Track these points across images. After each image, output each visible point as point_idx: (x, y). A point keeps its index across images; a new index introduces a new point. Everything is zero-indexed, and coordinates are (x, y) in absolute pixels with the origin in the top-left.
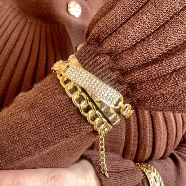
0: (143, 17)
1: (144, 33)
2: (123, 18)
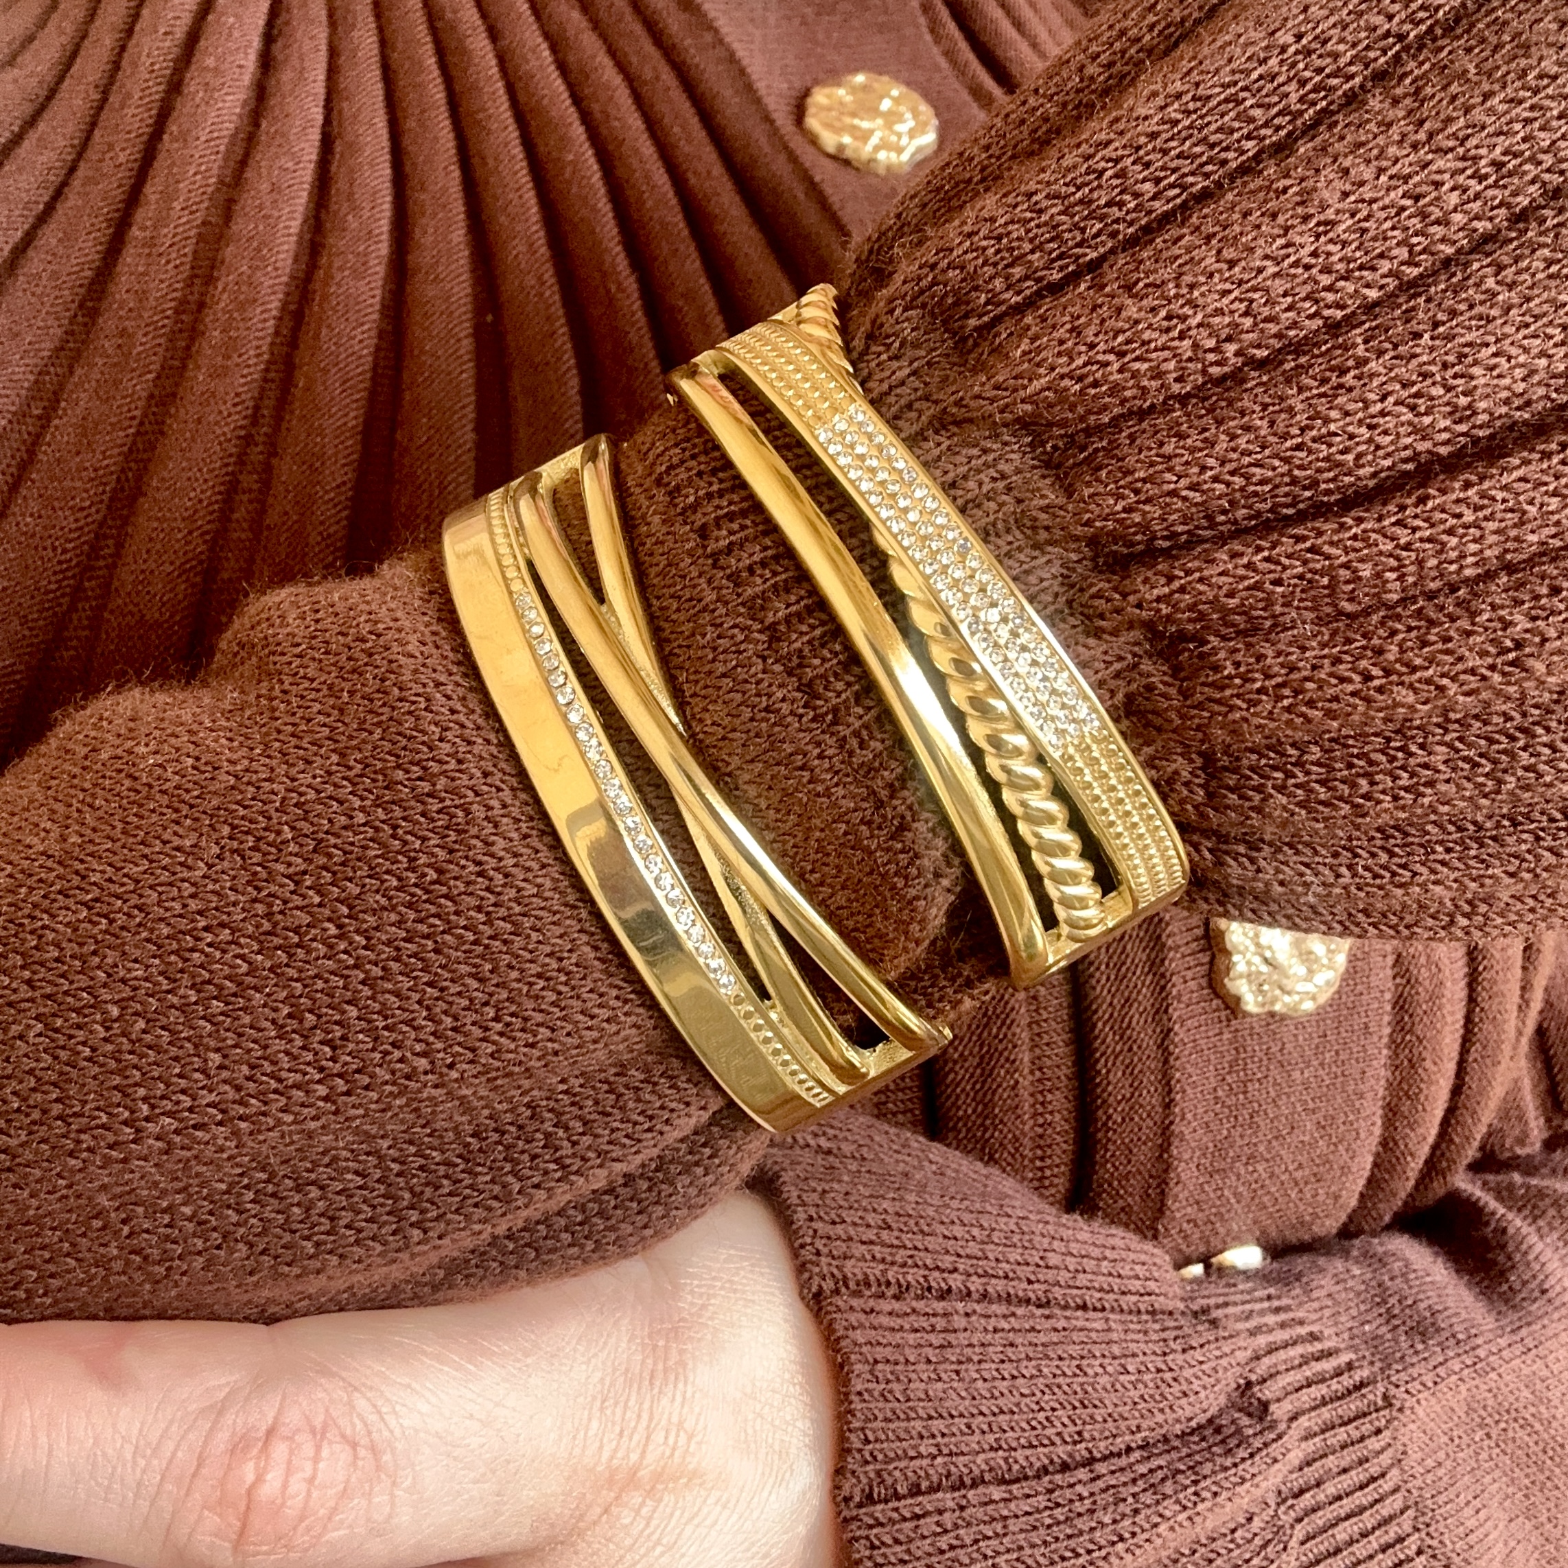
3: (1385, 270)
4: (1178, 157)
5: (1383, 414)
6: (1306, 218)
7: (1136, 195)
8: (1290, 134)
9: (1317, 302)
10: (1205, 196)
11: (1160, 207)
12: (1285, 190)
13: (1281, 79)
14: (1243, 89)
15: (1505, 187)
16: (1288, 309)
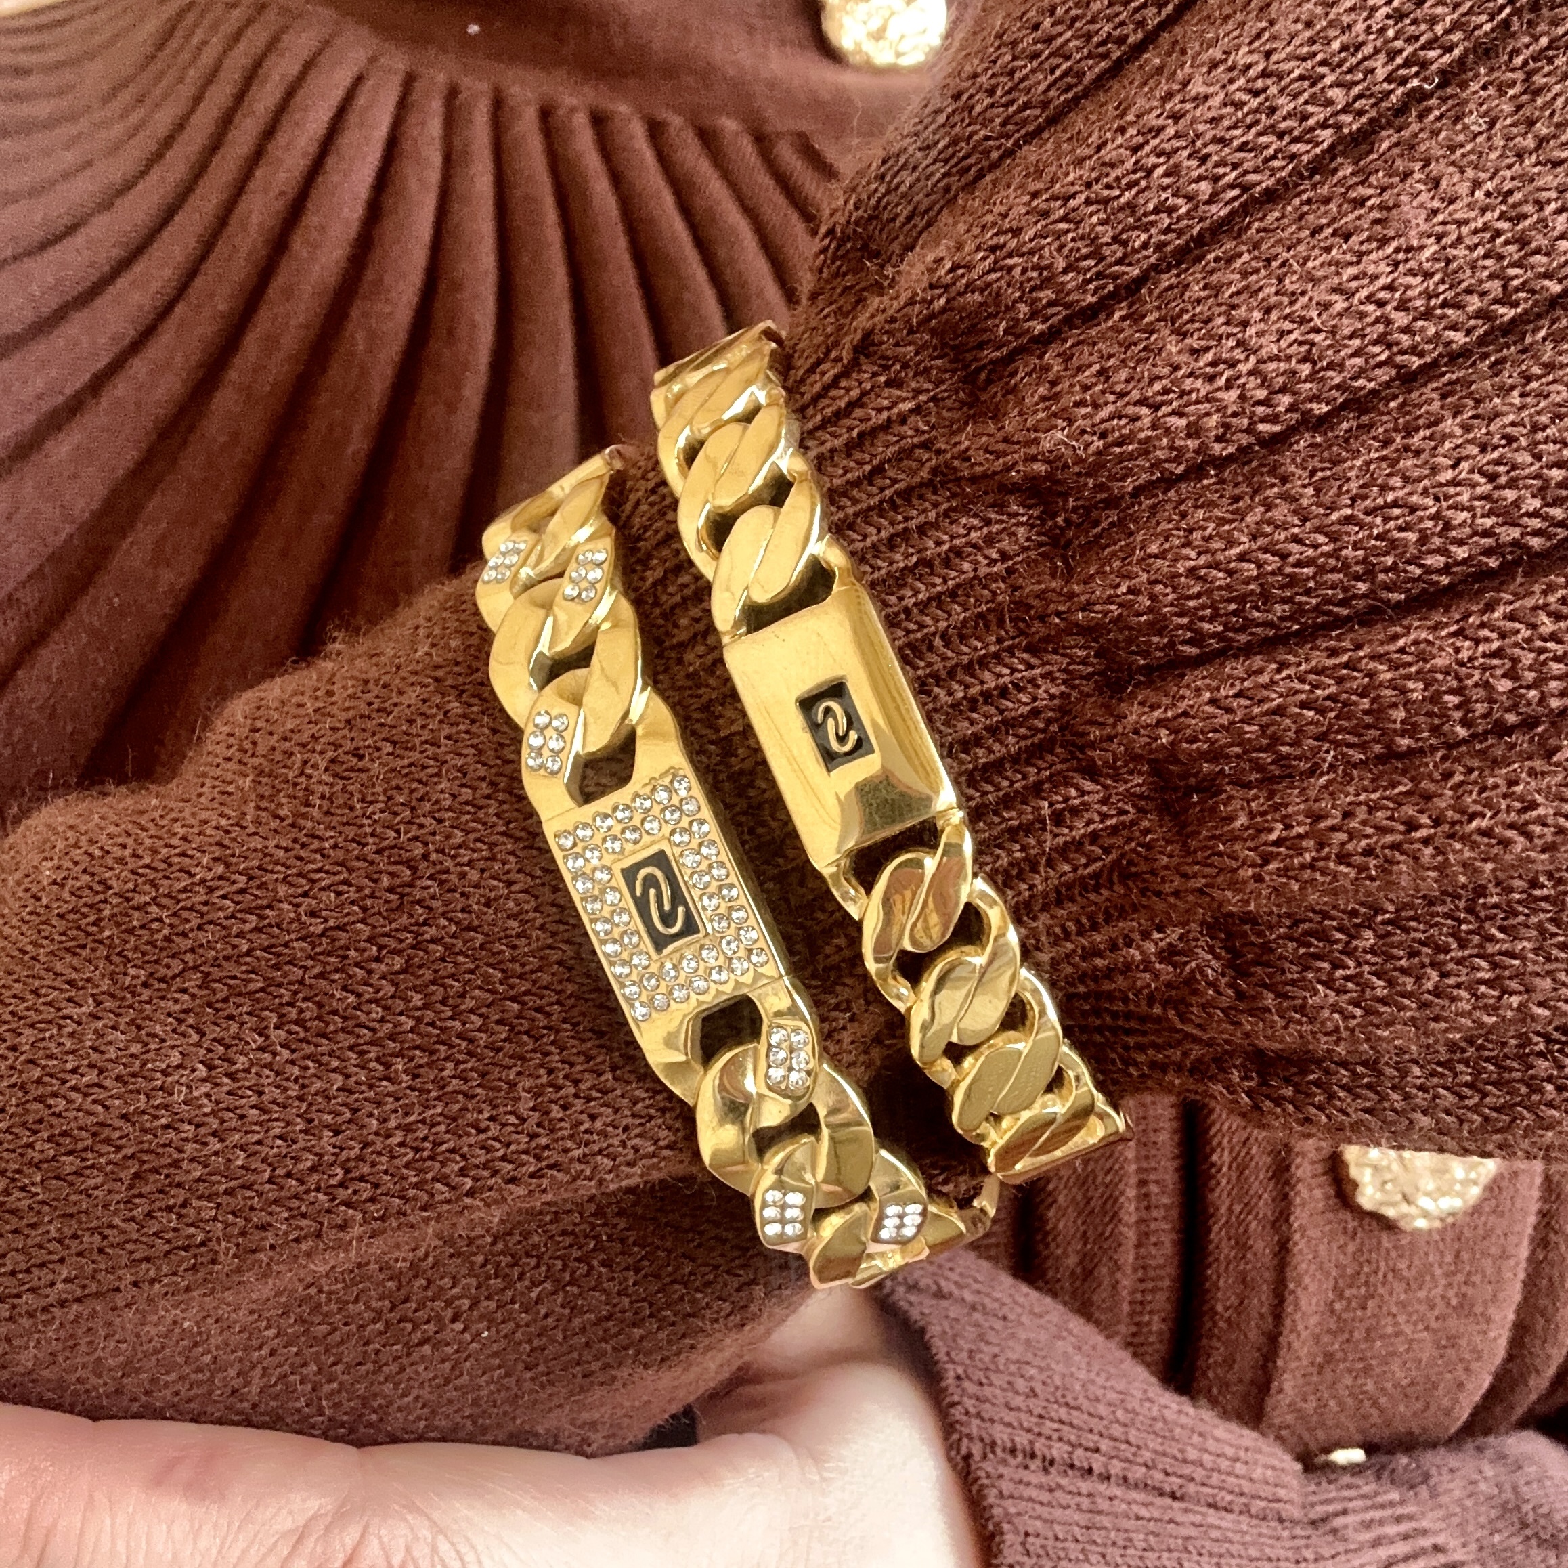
0: (1397, 206)
1: (1376, 349)
2: (1231, 186)
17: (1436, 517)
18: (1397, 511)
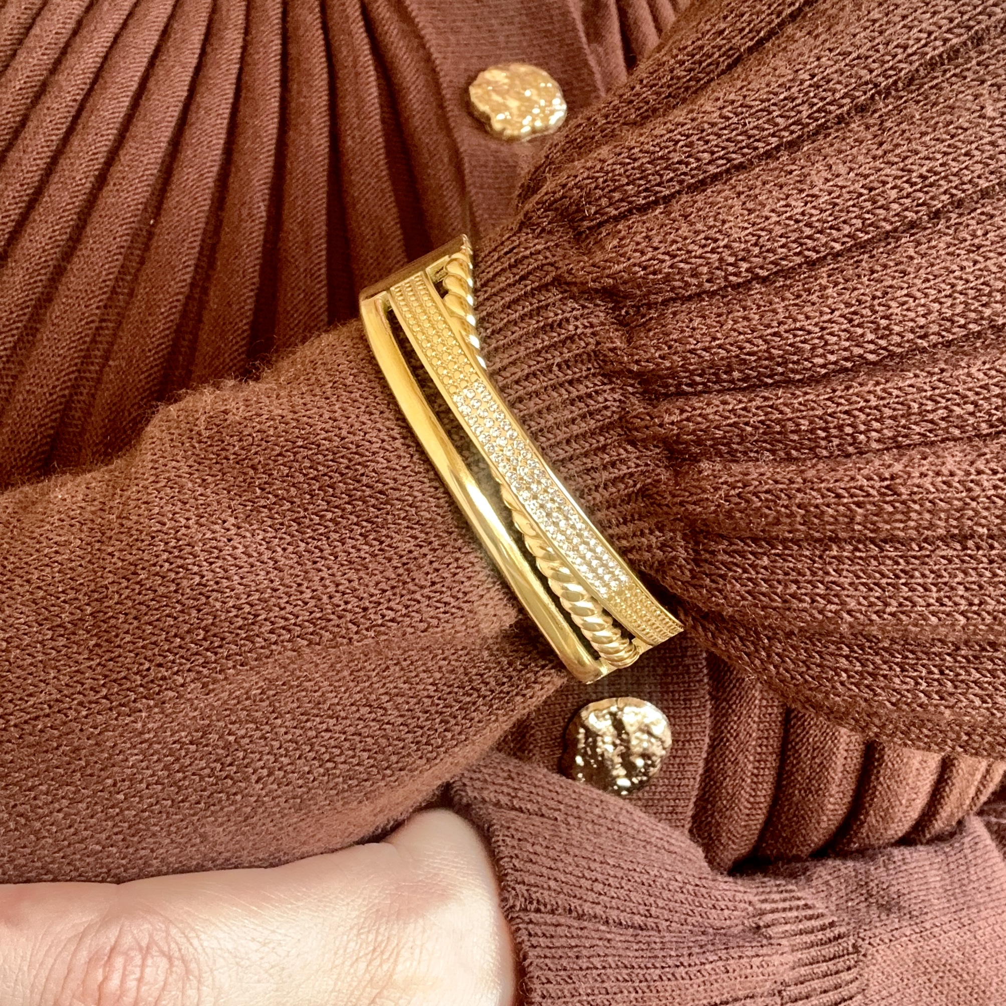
3: (846, 232)
4: (728, 140)
5: (830, 321)
6: (801, 191)
7: (698, 160)
8: (799, 137)
9: (801, 245)
10: (740, 167)
11: (712, 169)
12: (791, 172)
13: (799, 101)
14: (774, 104)
15: (927, 193)
16: (782, 247)
17: (820, 338)
18: (801, 333)
